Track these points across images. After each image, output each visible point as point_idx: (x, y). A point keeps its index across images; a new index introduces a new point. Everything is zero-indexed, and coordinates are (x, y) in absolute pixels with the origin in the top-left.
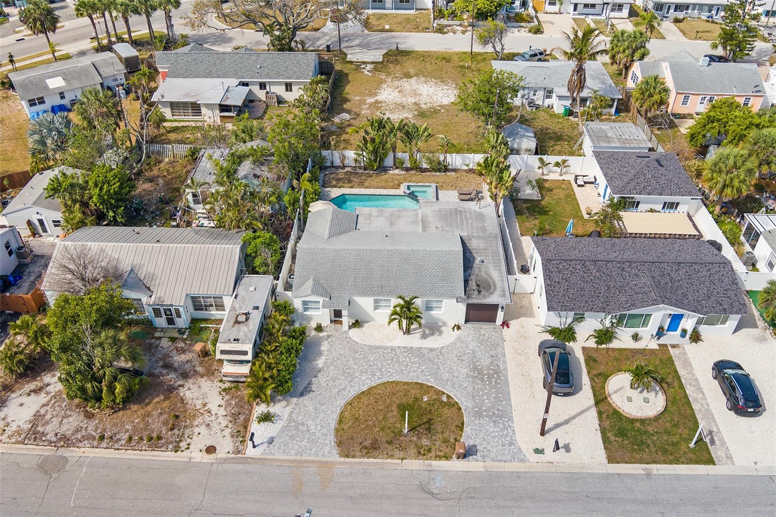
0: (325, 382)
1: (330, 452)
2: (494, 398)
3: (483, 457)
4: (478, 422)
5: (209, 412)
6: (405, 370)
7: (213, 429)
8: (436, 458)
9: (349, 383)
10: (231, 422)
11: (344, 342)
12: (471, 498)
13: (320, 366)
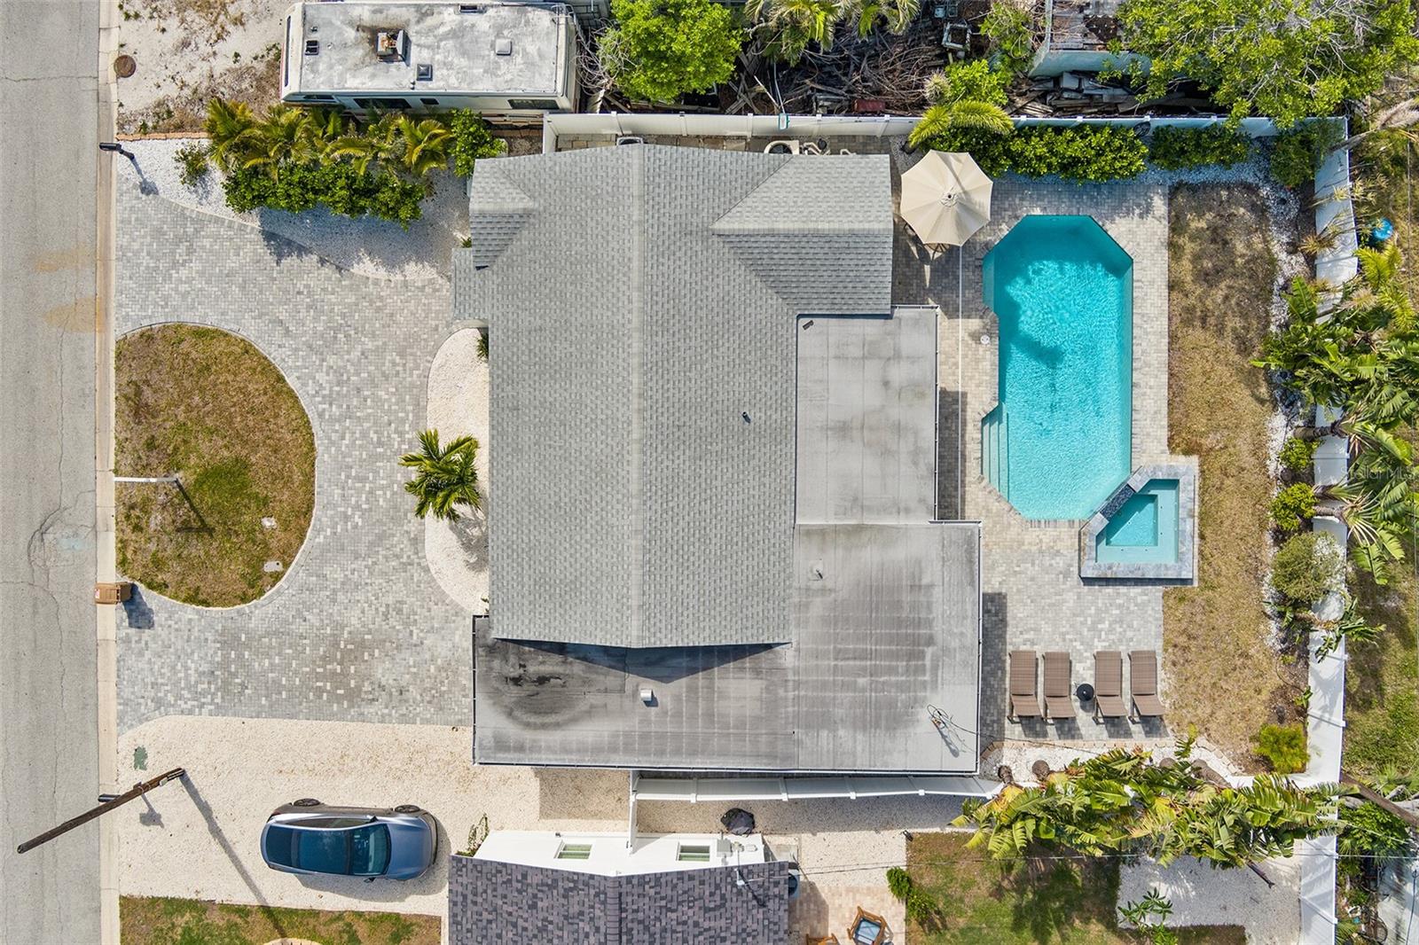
0: (307, 286)
1: (127, 318)
2: (276, 682)
3: (127, 640)
4: (211, 638)
5: (219, 37)
6: (348, 477)
7: (177, 58)
8: (121, 541)
9: (304, 343)
10: (195, 91)
11: (437, 318)
12: (35, 605)
13: (357, 269)
